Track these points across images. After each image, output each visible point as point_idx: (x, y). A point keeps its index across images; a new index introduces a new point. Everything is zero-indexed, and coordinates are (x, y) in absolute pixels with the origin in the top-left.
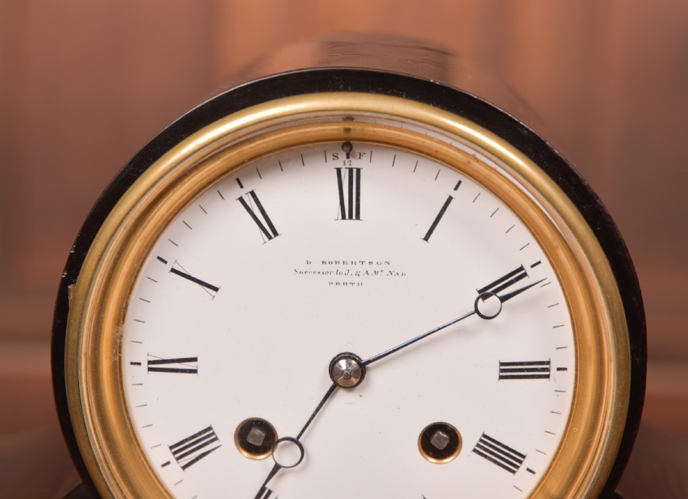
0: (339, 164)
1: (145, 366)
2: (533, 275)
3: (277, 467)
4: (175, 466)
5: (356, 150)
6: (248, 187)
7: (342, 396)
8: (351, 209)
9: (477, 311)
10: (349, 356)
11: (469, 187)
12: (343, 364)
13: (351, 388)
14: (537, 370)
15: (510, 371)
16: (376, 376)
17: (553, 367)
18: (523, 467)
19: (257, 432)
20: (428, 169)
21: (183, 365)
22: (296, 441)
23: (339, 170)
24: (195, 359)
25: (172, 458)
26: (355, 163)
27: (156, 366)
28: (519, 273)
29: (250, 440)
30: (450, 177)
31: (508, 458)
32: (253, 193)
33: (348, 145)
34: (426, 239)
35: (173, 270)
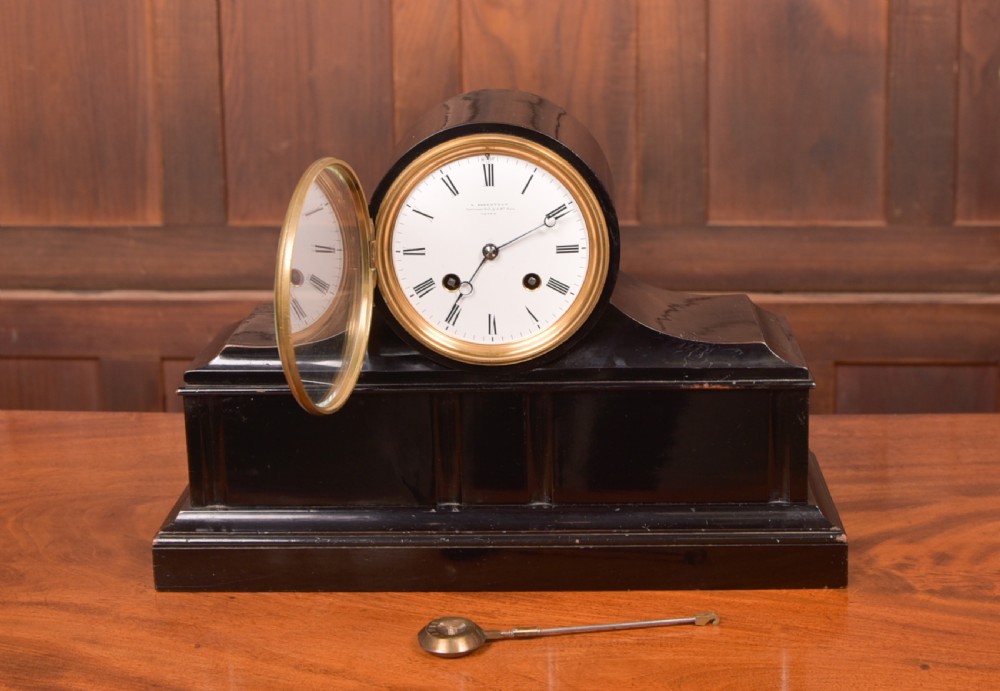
0: (484, 161)
1: (402, 252)
2: (569, 207)
3: (461, 295)
4: (416, 296)
5: (491, 156)
7: (489, 263)
8: (490, 182)
9: (545, 224)
10: (491, 245)
11: (540, 171)
12: (488, 249)
13: (492, 259)
14: (573, 249)
15: (562, 250)
16: (502, 253)
17: (580, 247)
18: (568, 292)
19: (452, 280)
21: (419, 251)
22: (469, 283)
23: (484, 164)
24: (424, 249)
25: (414, 293)
26: (491, 162)
27: (407, 252)
28: (562, 208)
29: (449, 284)
30: (532, 167)
31: (562, 288)
32: (446, 174)
34: (523, 193)
35: (414, 211)
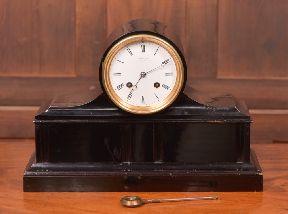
0: (141, 44)
1: (113, 74)
2: (170, 60)
3: (133, 89)
4: (117, 90)
5: (144, 42)
6: (128, 48)
7: (142, 78)
8: (143, 51)
9: (162, 65)
10: (143, 72)
11: (161, 47)
12: (142, 74)
13: (143, 77)
14: (171, 74)
15: (167, 74)
16: (147, 75)
17: (173, 74)
18: (169, 89)
19: (130, 84)
20: (155, 45)
22: (135, 85)
23: (142, 45)
24: (120, 73)
25: (117, 88)
26: (144, 44)
27: (115, 74)
28: (168, 60)
29: (129, 86)
30: (158, 46)
31: (167, 88)
32: (129, 49)
33: (143, 42)
34: (155, 55)
35: (117, 60)
